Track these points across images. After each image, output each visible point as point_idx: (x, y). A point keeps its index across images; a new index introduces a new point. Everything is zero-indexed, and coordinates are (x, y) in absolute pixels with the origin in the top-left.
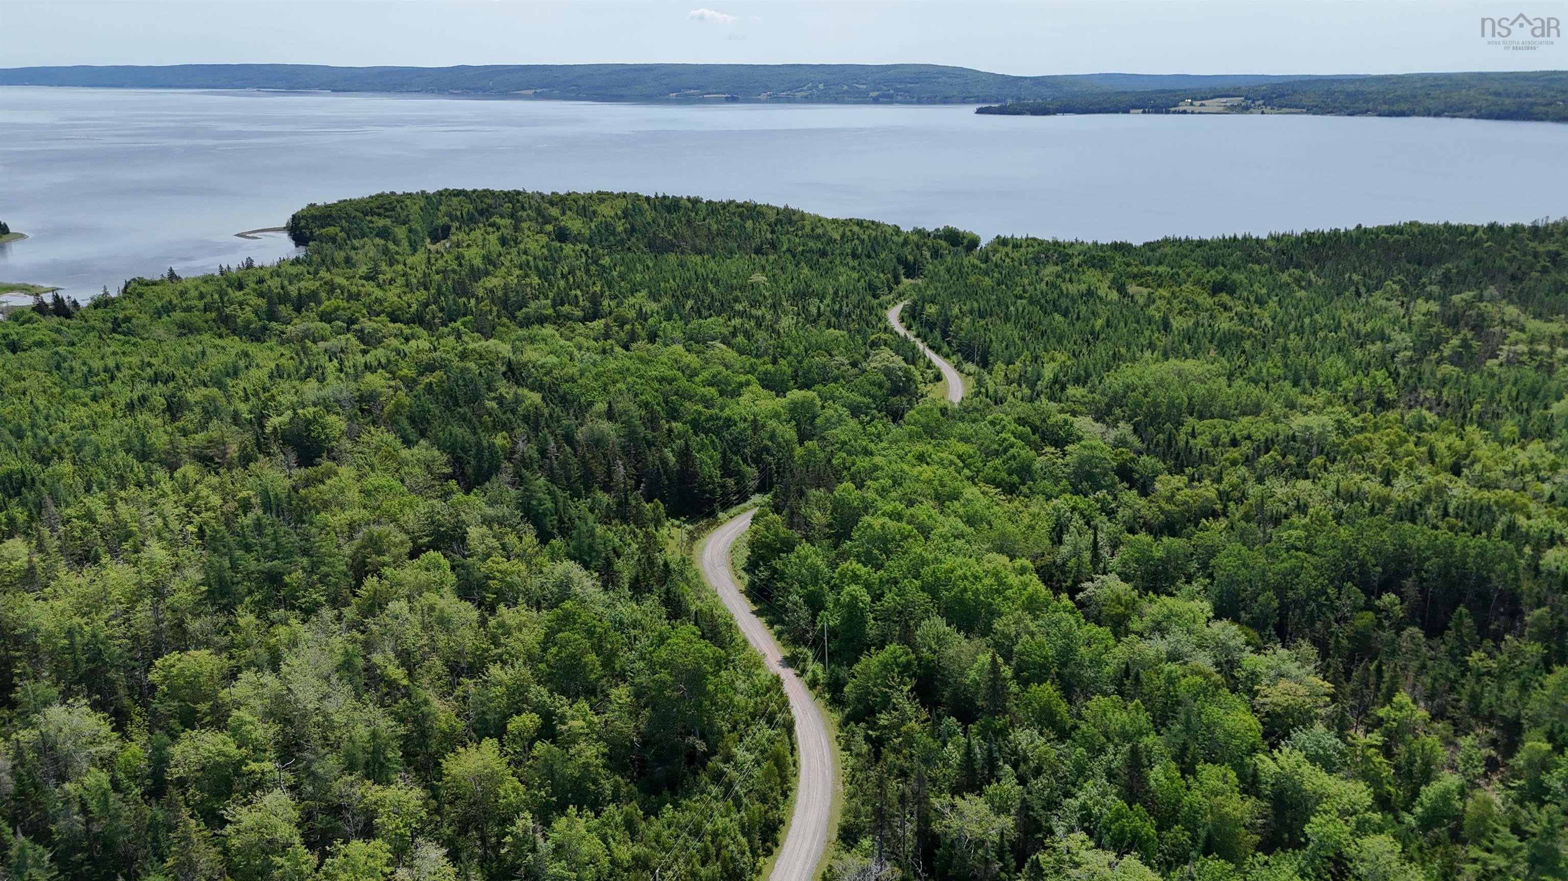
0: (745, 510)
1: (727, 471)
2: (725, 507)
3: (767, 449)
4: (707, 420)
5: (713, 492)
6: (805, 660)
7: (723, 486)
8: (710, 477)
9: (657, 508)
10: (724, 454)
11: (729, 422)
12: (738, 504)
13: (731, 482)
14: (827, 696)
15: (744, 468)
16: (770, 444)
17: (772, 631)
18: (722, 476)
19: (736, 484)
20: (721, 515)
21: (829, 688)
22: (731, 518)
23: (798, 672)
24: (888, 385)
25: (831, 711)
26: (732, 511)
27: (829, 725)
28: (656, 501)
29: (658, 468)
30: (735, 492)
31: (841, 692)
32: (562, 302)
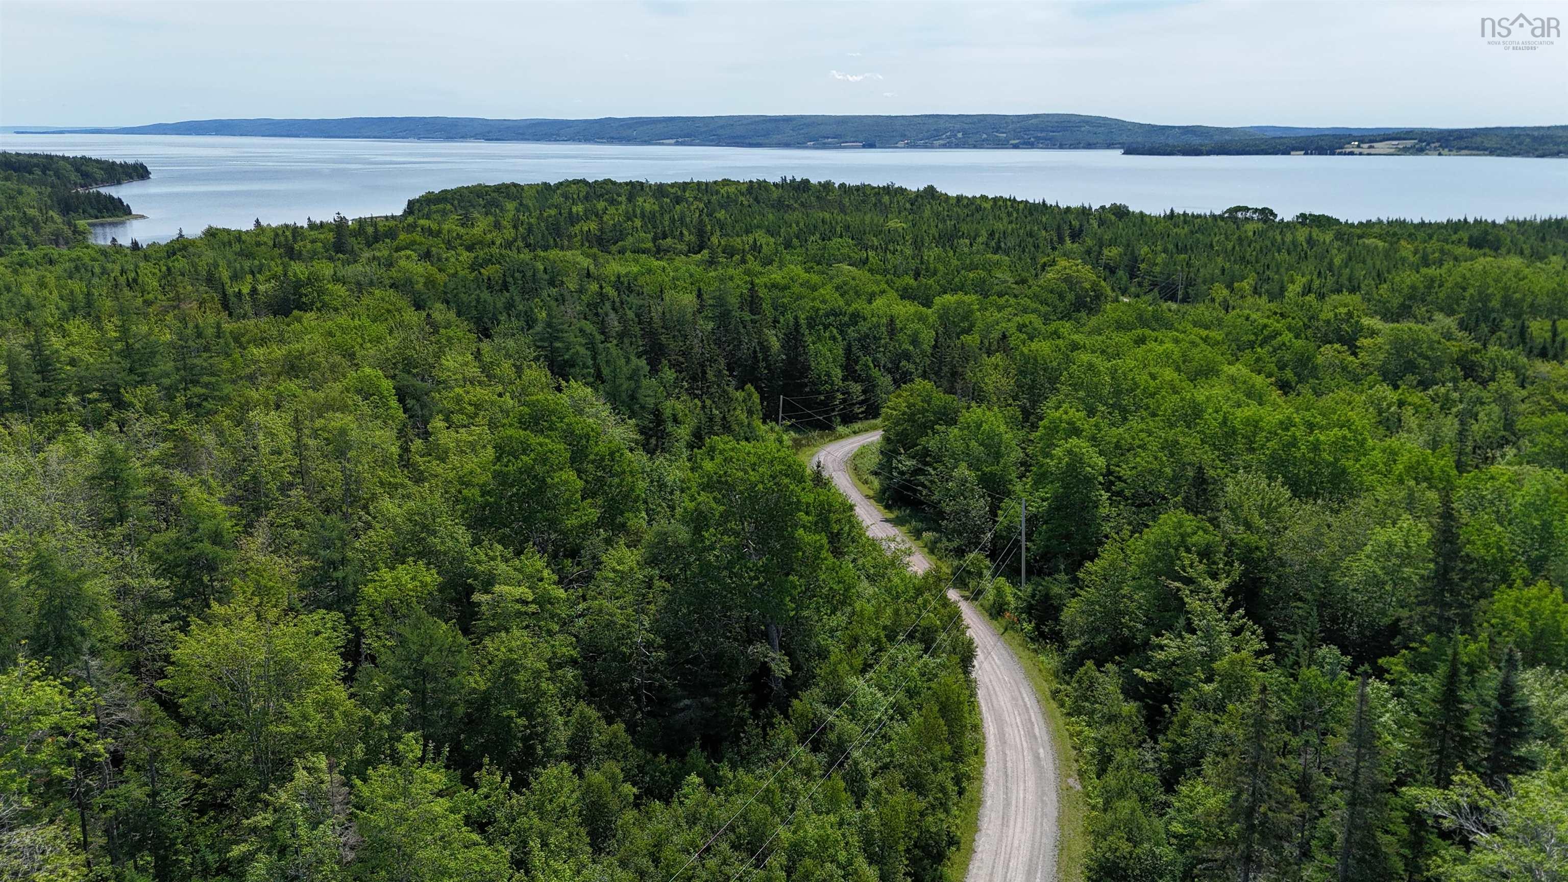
0: (875, 428)
1: (850, 373)
2: (848, 419)
3: (907, 356)
4: (827, 315)
5: (830, 396)
6: (980, 575)
7: (846, 393)
8: (828, 375)
9: (750, 395)
10: (848, 350)
11: (856, 318)
12: (866, 418)
13: (856, 388)
14: (1028, 627)
15: (875, 372)
16: (911, 348)
18: (844, 379)
19: (864, 392)
20: (841, 429)
21: (1030, 614)
22: (855, 433)
23: (967, 594)
24: (1071, 296)
25: (1035, 651)
26: (857, 426)
27: (1036, 673)
28: (749, 386)
29: (755, 352)
30: (862, 403)
31: (1057, 620)
32: (665, 237)
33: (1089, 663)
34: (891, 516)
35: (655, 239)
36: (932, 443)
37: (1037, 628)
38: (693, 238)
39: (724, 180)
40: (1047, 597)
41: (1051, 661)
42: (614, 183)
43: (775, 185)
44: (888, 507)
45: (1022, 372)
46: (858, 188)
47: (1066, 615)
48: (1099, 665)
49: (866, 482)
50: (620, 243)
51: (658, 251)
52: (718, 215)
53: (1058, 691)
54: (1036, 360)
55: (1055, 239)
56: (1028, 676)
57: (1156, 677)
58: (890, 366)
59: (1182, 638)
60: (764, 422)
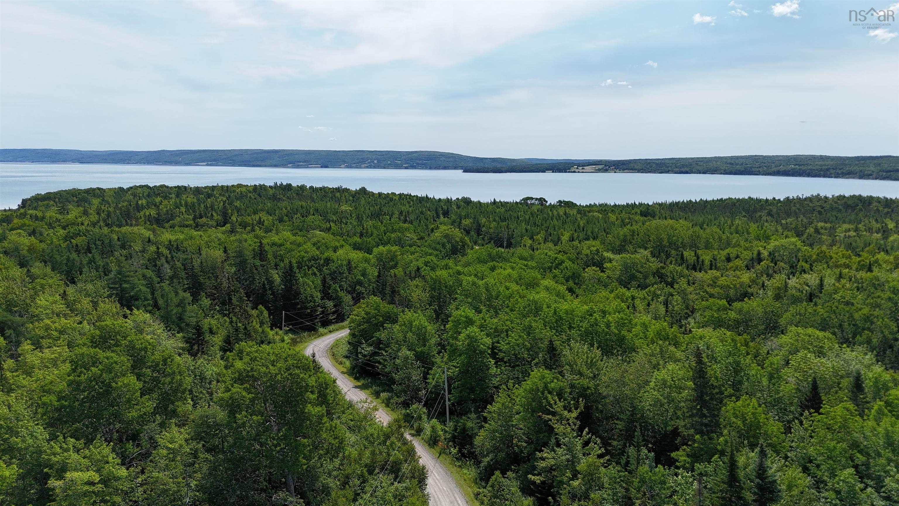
0: (343, 328)
1: (326, 295)
2: (325, 323)
3: (360, 283)
4: (310, 260)
5: (314, 310)
6: (420, 418)
7: (324, 307)
8: (312, 296)
9: (262, 313)
10: (324, 281)
11: (328, 261)
12: (337, 322)
13: (330, 304)
15: (342, 294)
16: (362, 278)
17: (379, 400)
18: (322, 299)
19: (335, 306)
20: (321, 330)
21: (454, 442)
22: (330, 332)
23: (413, 432)
24: (448, 246)
25: (460, 466)
26: (331, 327)
27: (463, 482)
28: (260, 306)
29: (264, 284)
30: (334, 313)
31: (471, 444)
32: (201, 217)
33: (497, 473)
34: (359, 384)
35: (194, 219)
36: (383, 335)
37: (460, 451)
38: (220, 218)
39: (238, 184)
40: (464, 429)
41: (471, 472)
42: (167, 187)
43: (271, 187)
44: (356, 378)
45: (433, 289)
46: (321, 189)
47: (477, 441)
48: (503, 473)
49: (341, 363)
50: (171, 222)
51: (197, 226)
52: (236, 204)
53: (478, 494)
54: (440, 282)
55: (435, 215)
56: (459, 485)
57: (542, 479)
58: (350, 289)
59: (555, 451)
60: (272, 329)
